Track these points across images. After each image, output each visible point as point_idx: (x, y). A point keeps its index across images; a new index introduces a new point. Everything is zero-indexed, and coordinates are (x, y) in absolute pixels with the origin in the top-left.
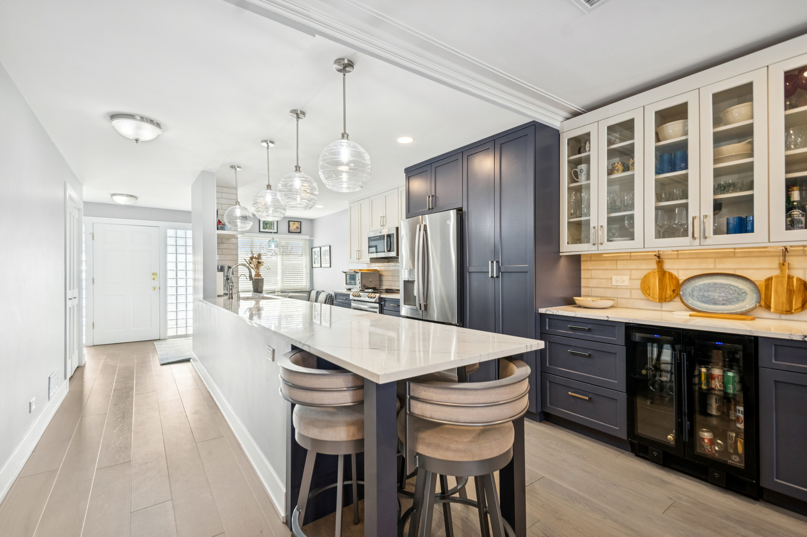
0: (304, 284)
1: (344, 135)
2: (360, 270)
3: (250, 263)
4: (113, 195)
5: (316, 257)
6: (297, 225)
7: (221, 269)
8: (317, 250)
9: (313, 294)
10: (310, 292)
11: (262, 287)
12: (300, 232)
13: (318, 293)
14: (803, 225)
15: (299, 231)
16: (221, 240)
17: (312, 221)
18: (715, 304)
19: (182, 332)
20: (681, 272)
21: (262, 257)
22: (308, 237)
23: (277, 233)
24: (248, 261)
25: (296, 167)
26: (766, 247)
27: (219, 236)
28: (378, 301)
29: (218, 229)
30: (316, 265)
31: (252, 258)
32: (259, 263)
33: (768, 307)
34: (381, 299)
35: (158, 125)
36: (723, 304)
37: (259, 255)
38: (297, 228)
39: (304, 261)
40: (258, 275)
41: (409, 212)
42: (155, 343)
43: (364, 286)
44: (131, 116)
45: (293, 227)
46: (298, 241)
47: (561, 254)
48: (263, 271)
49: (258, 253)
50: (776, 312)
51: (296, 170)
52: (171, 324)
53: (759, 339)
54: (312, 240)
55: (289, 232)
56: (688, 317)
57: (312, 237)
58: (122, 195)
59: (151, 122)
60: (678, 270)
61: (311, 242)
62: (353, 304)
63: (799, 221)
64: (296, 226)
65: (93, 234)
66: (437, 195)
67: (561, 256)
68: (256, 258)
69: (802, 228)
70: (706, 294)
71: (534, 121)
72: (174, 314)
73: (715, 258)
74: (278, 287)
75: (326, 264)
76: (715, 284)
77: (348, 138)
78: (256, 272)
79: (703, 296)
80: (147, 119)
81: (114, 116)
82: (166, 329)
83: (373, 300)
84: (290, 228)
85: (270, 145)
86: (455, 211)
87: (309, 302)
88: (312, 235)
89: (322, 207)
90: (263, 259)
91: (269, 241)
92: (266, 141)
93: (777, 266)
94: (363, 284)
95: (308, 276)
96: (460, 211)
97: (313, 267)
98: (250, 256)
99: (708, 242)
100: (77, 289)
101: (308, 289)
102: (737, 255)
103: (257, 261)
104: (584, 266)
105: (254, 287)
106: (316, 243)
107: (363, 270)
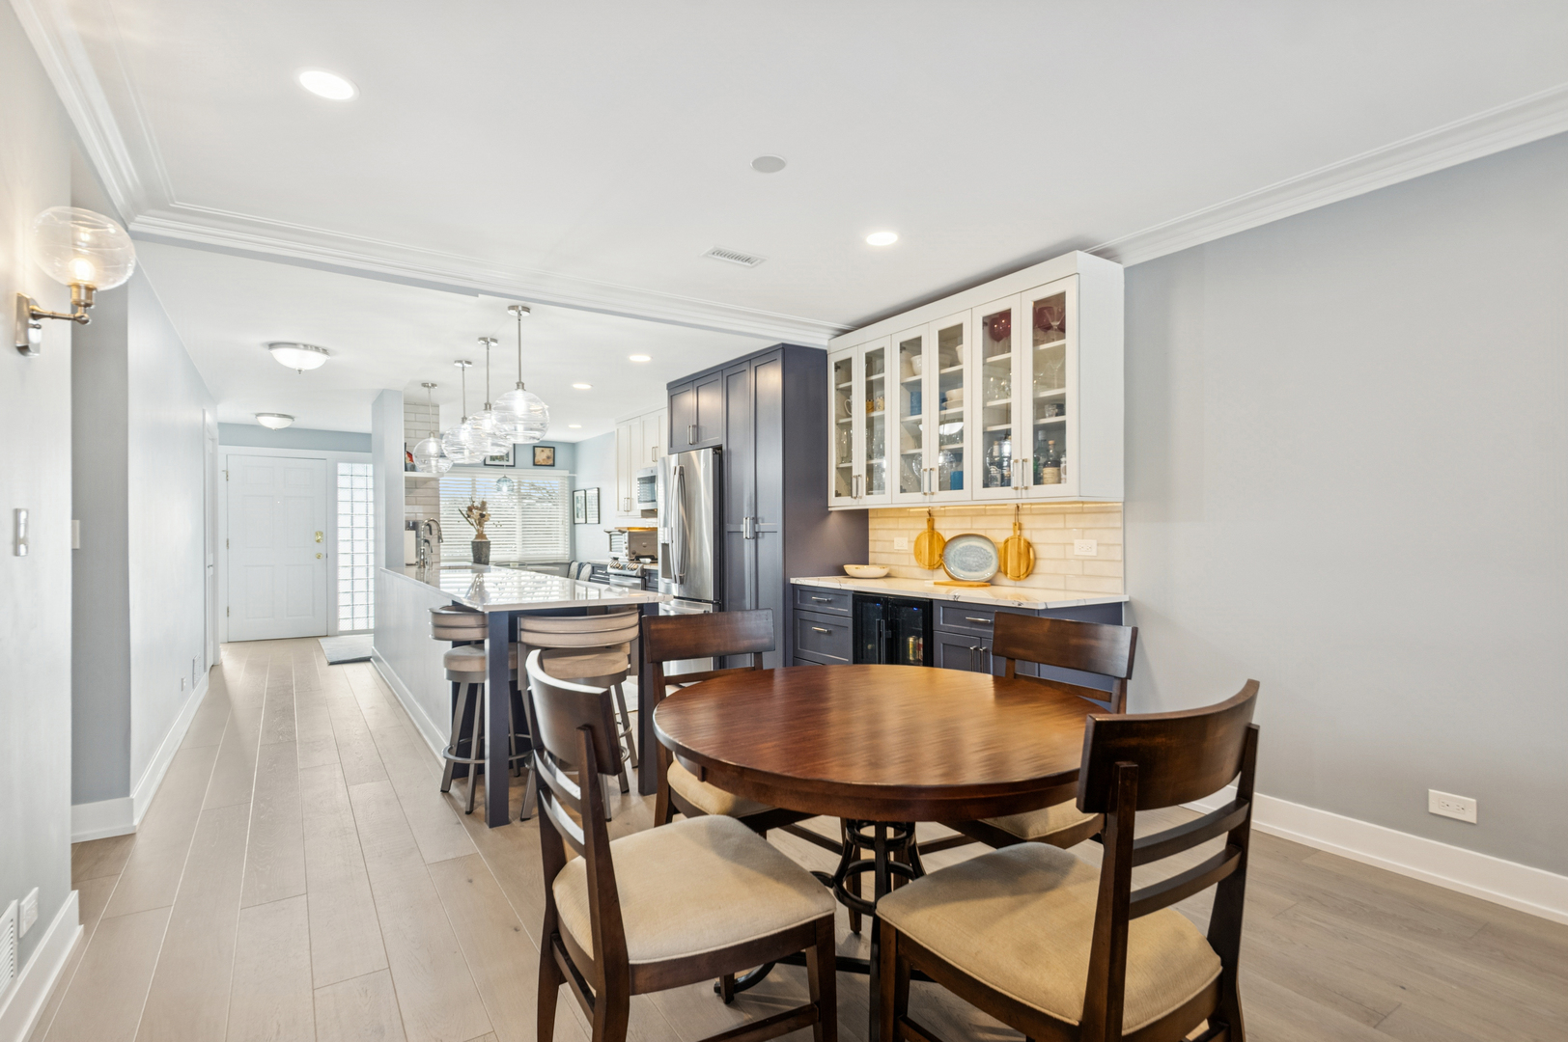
0: (559, 551)
1: (520, 385)
2: (629, 528)
3: (469, 517)
4: (258, 415)
5: (579, 505)
6: (548, 452)
7: (413, 526)
8: (579, 495)
9: (574, 567)
10: (570, 565)
11: (487, 556)
12: (553, 465)
13: (581, 566)
14: (999, 483)
15: (551, 462)
16: (412, 485)
17: (573, 447)
18: (970, 570)
19: (360, 625)
20: (948, 532)
21: (487, 505)
22: (566, 473)
23: (514, 466)
24: (464, 513)
25: (486, 405)
26: (1005, 505)
27: (407, 479)
28: (640, 574)
29: (406, 470)
30: (580, 520)
31: (470, 509)
32: (482, 516)
33: (1006, 573)
34: (643, 570)
35: (325, 351)
36: (976, 571)
37: (484, 504)
38: (548, 458)
39: (562, 512)
40: (481, 535)
41: (671, 446)
42: (320, 640)
43: (634, 553)
44: (294, 345)
45: (542, 456)
46: (553, 479)
47: (830, 509)
48: (489, 529)
49: (481, 500)
50: (1011, 579)
51: (486, 409)
52: (344, 613)
53: (934, 602)
54: (574, 478)
55: (535, 464)
56: (933, 586)
57: (574, 473)
58: (272, 415)
59: (317, 349)
60: (945, 529)
61: (572, 480)
62: (613, 580)
63: (995, 479)
64: (545, 455)
65: (227, 473)
66: (701, 424)
67: (831, 512)
68: (477, 508)
69: (997, 486)
70: (964, 559)
71: (783, 344)
72: (349, 596)
73: (972, 516)
74: (515, 556)
75: (594, 520)
76: (971, 546)
77: (523, 388)
78: (478, 530)
79: (962, 561)
80: (311, 347)
81: (272, 346)
82: (336, 620)
83: (634, 573)
84: (536, 458)
85: (466, 365)
86: (711, 450)
87: (569, 579)
88: (573, 469)
89: (580, 426)
90: (490, 510)
91: (499, 481)
92: (460, 362)
93: (1012, 526)
94: (632, 550)
95: (568, 538)
96: (718, 450)
97: (575, 524)
98: (469, 504)
99: (935, 498)
100: (212, 555)
101: (566, 559)
102: (988, 513)
103: (478, 514)
104: (872, 524)
105: (474, 556)
106: (581, 485)
107: (634, 528)
